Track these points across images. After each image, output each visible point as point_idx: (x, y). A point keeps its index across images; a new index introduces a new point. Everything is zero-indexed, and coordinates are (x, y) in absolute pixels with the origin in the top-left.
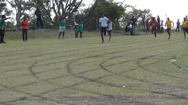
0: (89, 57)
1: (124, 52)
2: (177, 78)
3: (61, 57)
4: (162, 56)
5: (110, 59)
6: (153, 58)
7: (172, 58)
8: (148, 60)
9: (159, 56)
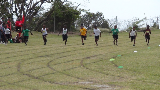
0: (40, 57)
1: (72, 52)
3: (16, 56)
4: (104, 56)
5: (58, 58)
6: (96, 57)
9: (102, 55)
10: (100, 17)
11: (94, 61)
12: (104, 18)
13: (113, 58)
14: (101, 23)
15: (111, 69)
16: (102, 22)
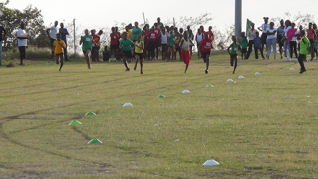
2: (76, 159)
4: (54, 114)
6: (33, 116)
7: (75, 116)
8: (22, 120)
9: (47, 112)
10: (32, 20)
11: (29, 126)
12: (43, 22)
13: (77, 118)
14: (37, 36)
15: (75, 146)
16: (37, 33)
